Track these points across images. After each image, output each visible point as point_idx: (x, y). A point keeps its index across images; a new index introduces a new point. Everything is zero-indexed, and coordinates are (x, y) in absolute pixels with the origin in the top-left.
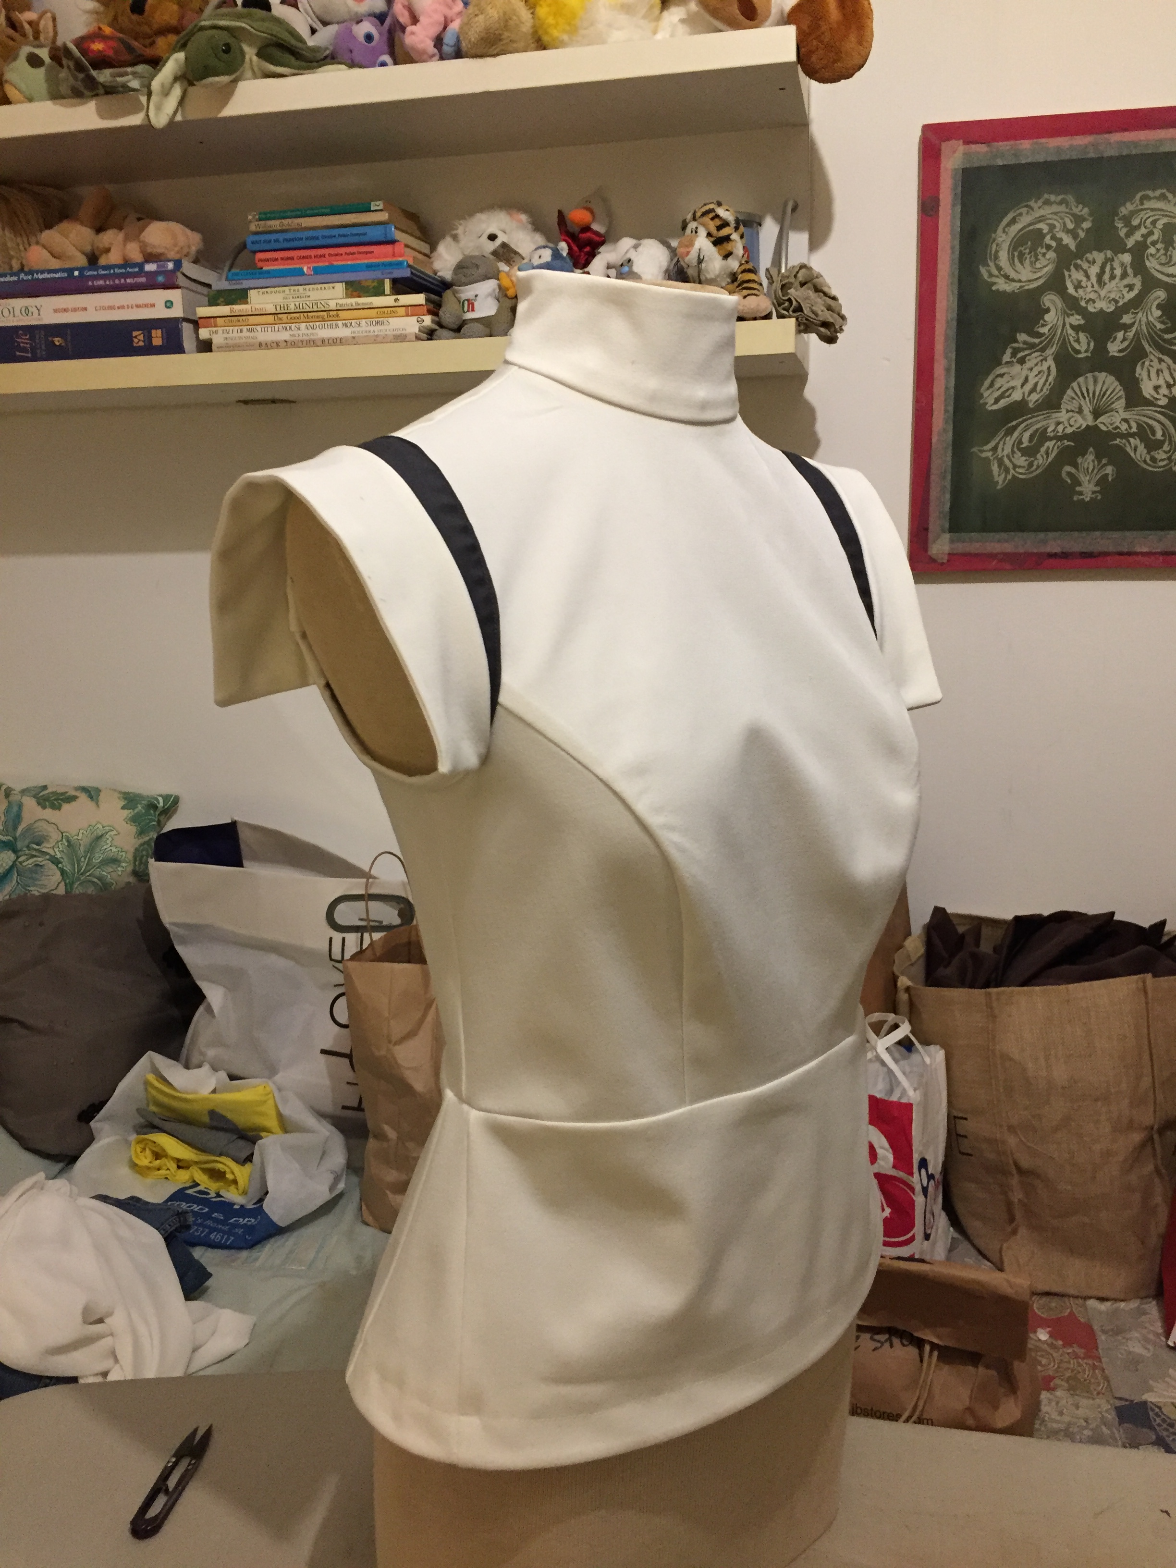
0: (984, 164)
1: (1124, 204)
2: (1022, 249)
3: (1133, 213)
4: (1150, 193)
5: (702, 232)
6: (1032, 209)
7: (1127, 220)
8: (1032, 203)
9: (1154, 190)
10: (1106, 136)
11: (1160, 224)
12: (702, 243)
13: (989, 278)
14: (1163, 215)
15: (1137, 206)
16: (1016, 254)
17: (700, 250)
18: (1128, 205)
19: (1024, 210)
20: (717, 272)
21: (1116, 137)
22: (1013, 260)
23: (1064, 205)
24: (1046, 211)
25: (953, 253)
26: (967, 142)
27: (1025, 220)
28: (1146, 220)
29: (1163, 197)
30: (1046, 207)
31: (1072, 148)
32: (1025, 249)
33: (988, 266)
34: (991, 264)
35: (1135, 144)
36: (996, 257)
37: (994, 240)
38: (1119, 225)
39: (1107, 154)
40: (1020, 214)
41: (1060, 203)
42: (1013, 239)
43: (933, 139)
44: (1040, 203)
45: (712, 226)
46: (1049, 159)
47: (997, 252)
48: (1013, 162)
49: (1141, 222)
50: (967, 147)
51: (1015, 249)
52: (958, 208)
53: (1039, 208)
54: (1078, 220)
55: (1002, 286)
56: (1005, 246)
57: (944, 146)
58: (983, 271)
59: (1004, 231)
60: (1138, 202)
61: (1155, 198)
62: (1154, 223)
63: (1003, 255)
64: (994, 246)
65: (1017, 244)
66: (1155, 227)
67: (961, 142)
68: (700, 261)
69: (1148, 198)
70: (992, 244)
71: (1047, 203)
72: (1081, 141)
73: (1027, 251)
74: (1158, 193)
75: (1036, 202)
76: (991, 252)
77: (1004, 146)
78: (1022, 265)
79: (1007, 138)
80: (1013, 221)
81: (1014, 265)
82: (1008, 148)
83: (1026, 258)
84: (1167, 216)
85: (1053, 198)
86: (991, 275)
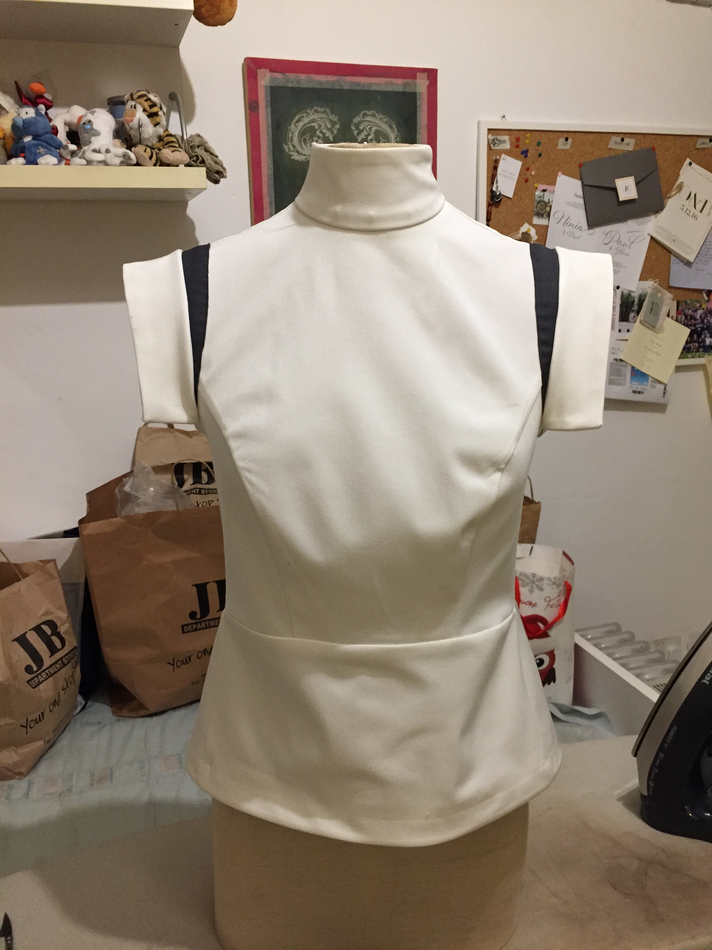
0: (281, 85)
1: (355, 118)
2: (305, 137)
3: (360, 123)
4: (367, 112)
5: (140, 109)
6: (309, 114)
7: (357, 126)
8: (308, 111)
9: (369, 111)
10: (344, 77)
11: (373, 130)
12: (140, 115)
13: (288, 151)
14: (375, 125)
15: (361, 119)
16: (302, 139)
17: (139, 119)
18: (357, 117)
19: (305, 115)
20: (151, 135)
21: (348, 79)
22: (301, 142)
23: (325, 114)
24: (316, 116)
25: (268, 135)
26: (271, 71)
27: (306, 120)
28: (366, 127)
29: (373, 115)
30: (316, 114)
31: (327, 82)
32: (307, 137)
33: (288, 145)
34: (290, 144)
35: (359, 84)
36: (292, 140)
37: (290, 130)
38: (353, 128)
39: (345, 87)
40: (303, 117)
41: (323, 113)
42: (300, 130)
43: (252, 66)
44: (313, 111)
45: (146, 105)
46: (316, 87)
47: (292, 137)
48: (296, 86)
49: (364, 127)
50: (272, 74)
51: (301, 137)
52: (269, 109)
53: (313, 114)
54: (333, 123)
55: (296, 157)
56: (296, 134)
57: (259, 71)
58: (286, 147)
59: (295, 126)
60: (361, 116)
61: (370, 115)
62: (370, 129)
63: (296, 139)
64: (290, 134)
65: (302, 134)
66: (371, 131)
67: (268, 70)
68: (140, 126)
69: (367, 115)
70: (289, 133)
71: (316, 111)
72: (332, 78)
73: (308, 138)
74: (371, 112)
75: (311, 110)
76: (289, 136)
77: (292, 76)
78: (306, 145)
79: (293, 72)
80: (299, 121)
81: (302, 145)
82: (294, 77)
83: (308, 142)
84: (376, 126)
85: (319, 109)
86: (290, 150)
